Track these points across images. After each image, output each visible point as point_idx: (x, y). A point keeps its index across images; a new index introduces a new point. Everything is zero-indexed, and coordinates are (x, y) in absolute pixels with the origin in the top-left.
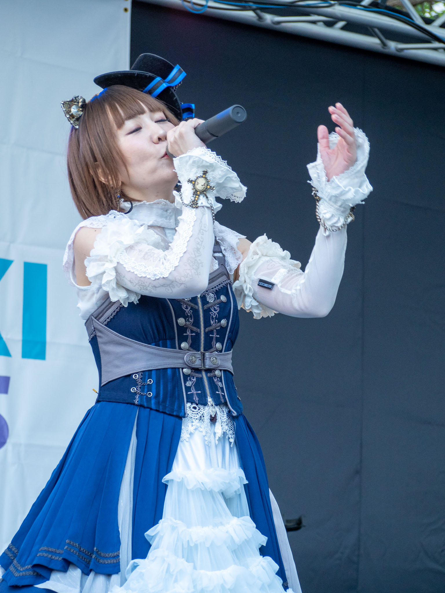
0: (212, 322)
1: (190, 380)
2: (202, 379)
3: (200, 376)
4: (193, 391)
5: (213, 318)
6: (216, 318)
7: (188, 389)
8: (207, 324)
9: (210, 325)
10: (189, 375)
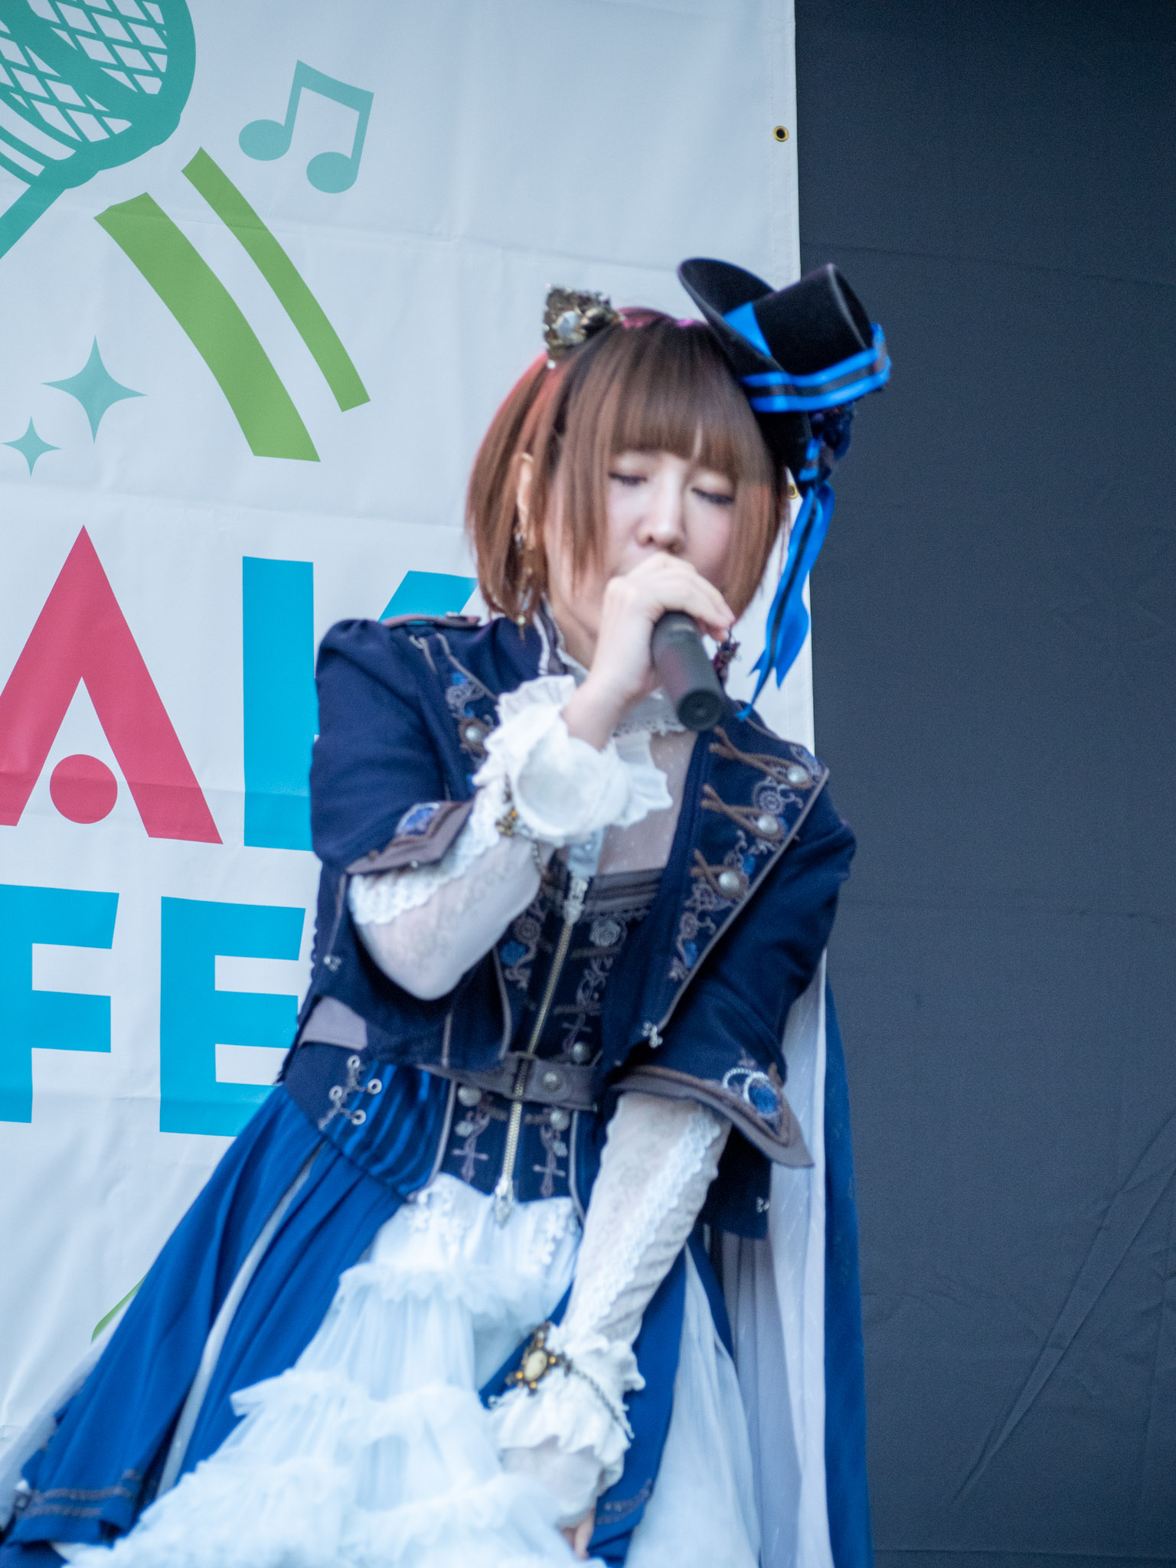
0: (580, 995)
1: (473, 1119)
2: (504, 1126)
3: (502, 1116)
4: (469, 1151)
5: (586, 986)
6: (597, 989)
7: (455, 1141)
8: (565, 994)
9: (573, 1001)
10: (473, 1108)
